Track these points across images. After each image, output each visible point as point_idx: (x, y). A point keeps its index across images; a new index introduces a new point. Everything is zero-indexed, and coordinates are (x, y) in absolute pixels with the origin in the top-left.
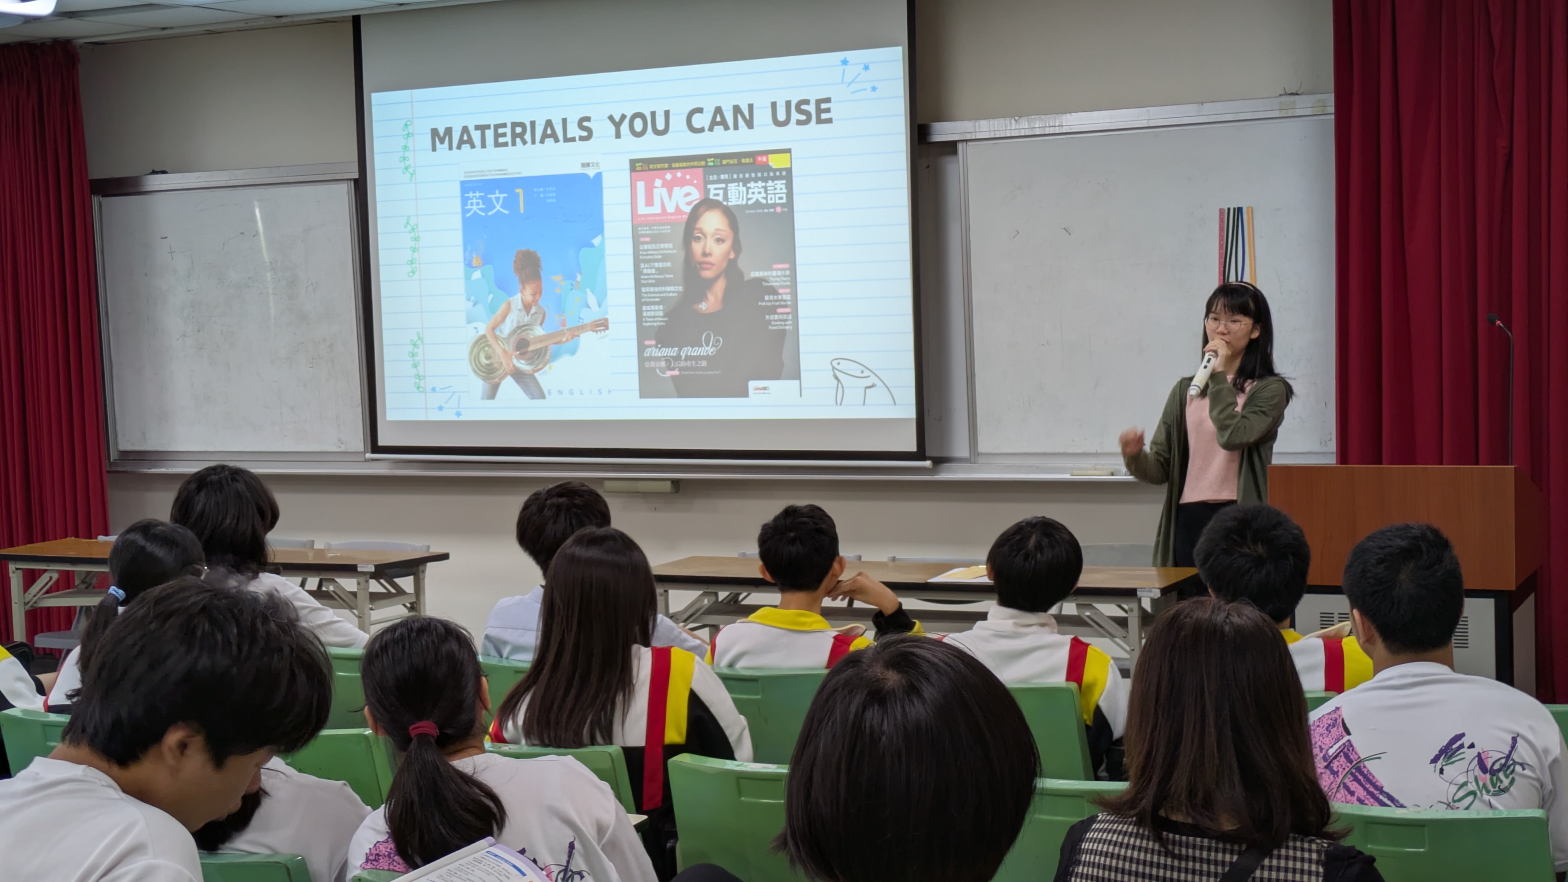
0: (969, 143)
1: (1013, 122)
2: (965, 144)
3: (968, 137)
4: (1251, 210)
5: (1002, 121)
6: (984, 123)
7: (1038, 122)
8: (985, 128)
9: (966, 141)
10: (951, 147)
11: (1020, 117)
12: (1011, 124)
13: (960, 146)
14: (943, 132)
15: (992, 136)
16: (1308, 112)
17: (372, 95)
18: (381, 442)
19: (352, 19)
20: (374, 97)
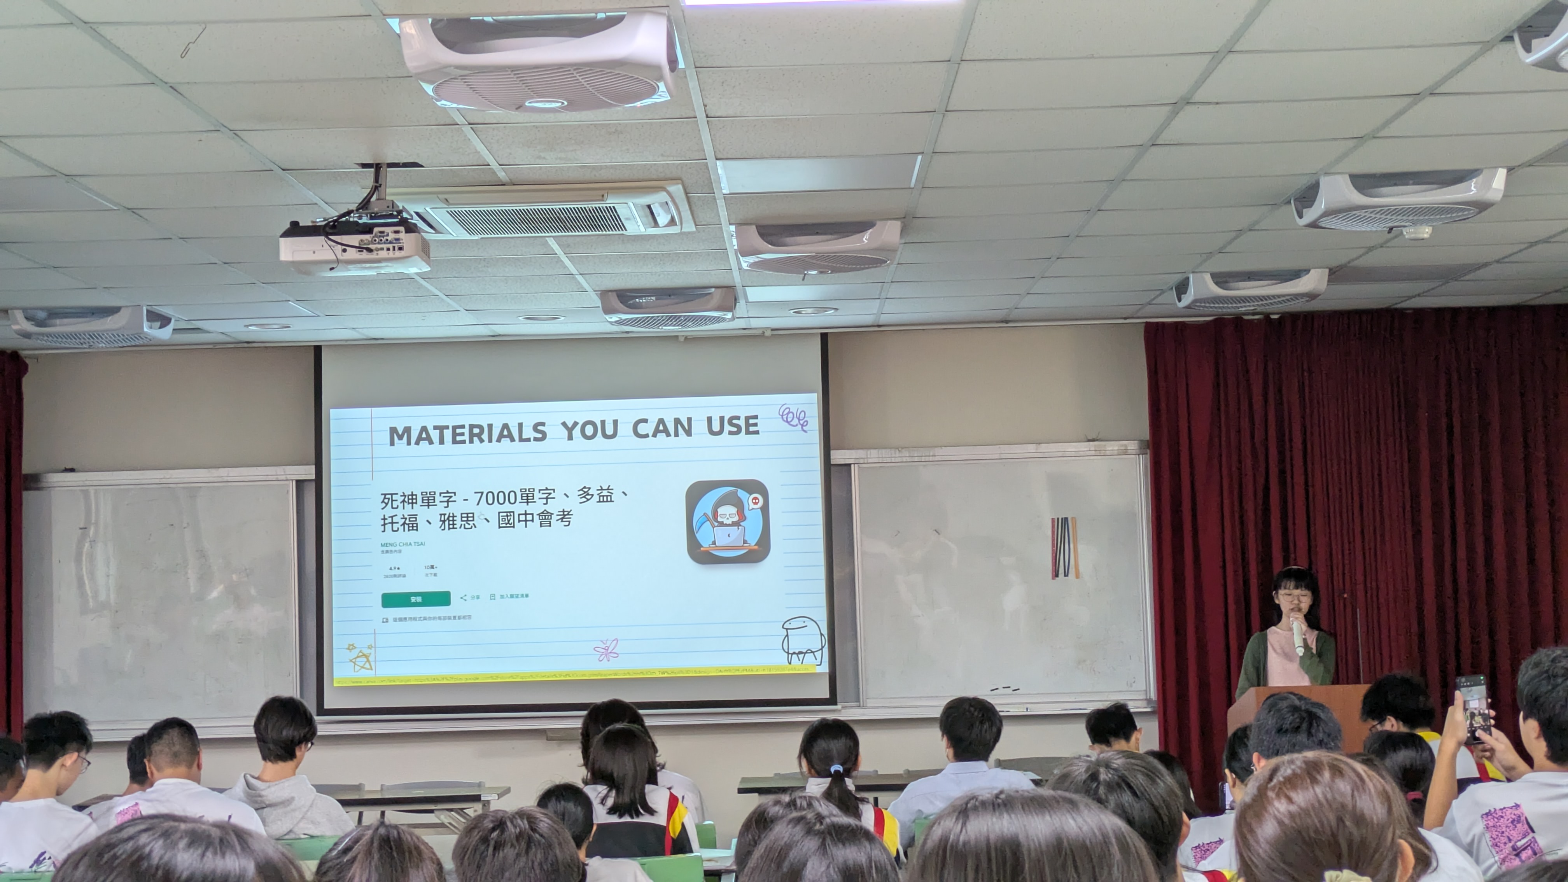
0: (860, 466)
1: (897, 451)
2: (855, 466)
3: (861, 461)
4: (1074, 519)
5: (888, 450)
6: (874, 451)
7: (916, 452)
8: (874, 455)
9: (859, 464)
10: (843, 468)
11: (902, 448)
12: (895, 453)
13: (852, 467)
14: (838, 457)
15: (880, 461)
16: (1115, 453)
17: (331, 410)
18: (327, 706)
19: (313, 348)
20: (333, 412)
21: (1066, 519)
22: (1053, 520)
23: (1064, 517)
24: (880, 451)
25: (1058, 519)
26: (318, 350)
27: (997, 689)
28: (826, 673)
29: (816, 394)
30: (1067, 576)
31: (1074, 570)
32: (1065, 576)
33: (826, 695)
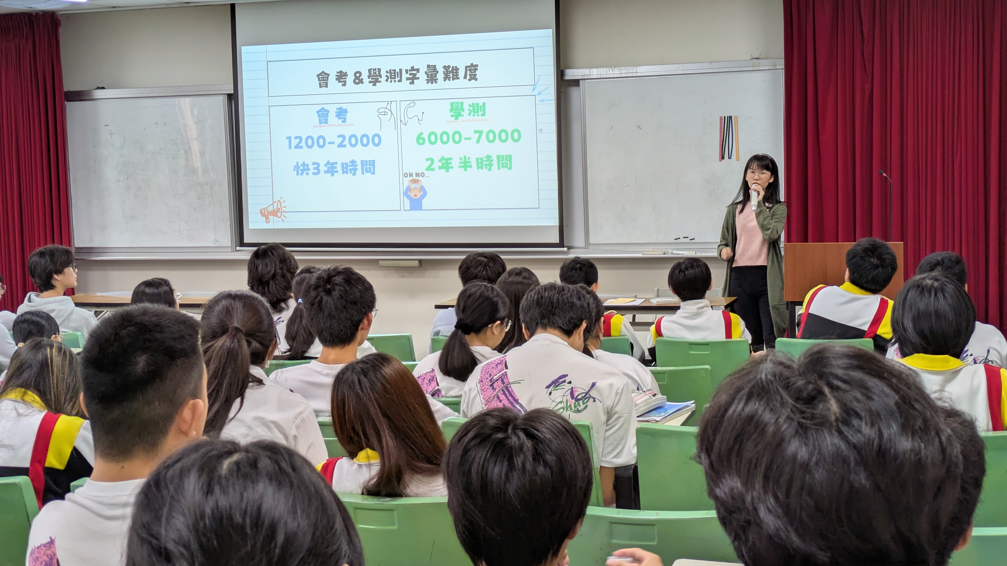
0: (586, 81)
1: (611, 70)
2: (583, 81)
3: (586, 77)
4: (736, 117)
5: (605, 69)
6: (594, 70)
7: (624, 70)
8: (595, 72)
9: (585, 79)
10: (576, 83)
11: (614, 67)
12: (609, 71)
13: (581, 82)
14: (571, 74)
15: (599, 77)
16: (767, 68)
17: (242, 47)
18: (246, 241)
19: (230, 5)
20: (243, 48)
21: (731, 117)
22: (721, 118)
23: (729, 116)
24: (599, 69)
25: (725, 117)
26: (233, 6)
27: (679, 238)
28: (557, 226)
29: (551, 30)
30: (731, 158)
31: (735, 153)
32: (729, 158)
33: (557, 241)
